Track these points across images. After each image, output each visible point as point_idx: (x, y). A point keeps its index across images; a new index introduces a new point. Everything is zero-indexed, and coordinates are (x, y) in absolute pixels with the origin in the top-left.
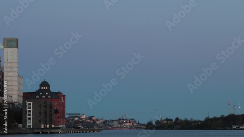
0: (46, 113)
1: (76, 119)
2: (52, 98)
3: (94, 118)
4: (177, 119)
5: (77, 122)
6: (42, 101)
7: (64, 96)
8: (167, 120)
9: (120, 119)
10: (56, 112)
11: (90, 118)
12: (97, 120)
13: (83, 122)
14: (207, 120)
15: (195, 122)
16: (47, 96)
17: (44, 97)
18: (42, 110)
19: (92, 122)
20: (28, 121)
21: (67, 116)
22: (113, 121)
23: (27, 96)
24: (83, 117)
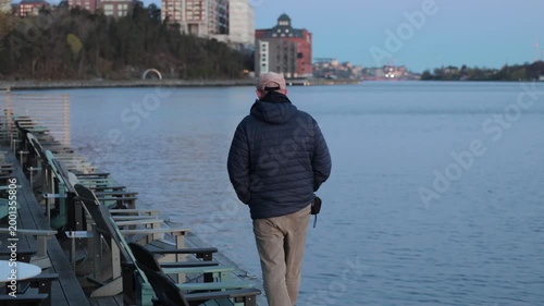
0: (286, 57)
1: (326, 66)
2: (294, 37)
3: (350, 65)
4: (464, 67)
5: (327, 70)
6: (281, 41)
7: (310, 34)
8: (450, 68)
9: (385, 67)
10: (300, 56)
11: (345, 65)
12: (354, 67)
13: (334, 70)
14: (506, 68)
15: (489, 71)
16: (287, 34)
17: (283, 35)
18: (282, 54)
19: (346, 69)
20: (262, 68)
21: (313, 62)
22: (375, 69)
23: (262, 34)
24: (335, 63)
